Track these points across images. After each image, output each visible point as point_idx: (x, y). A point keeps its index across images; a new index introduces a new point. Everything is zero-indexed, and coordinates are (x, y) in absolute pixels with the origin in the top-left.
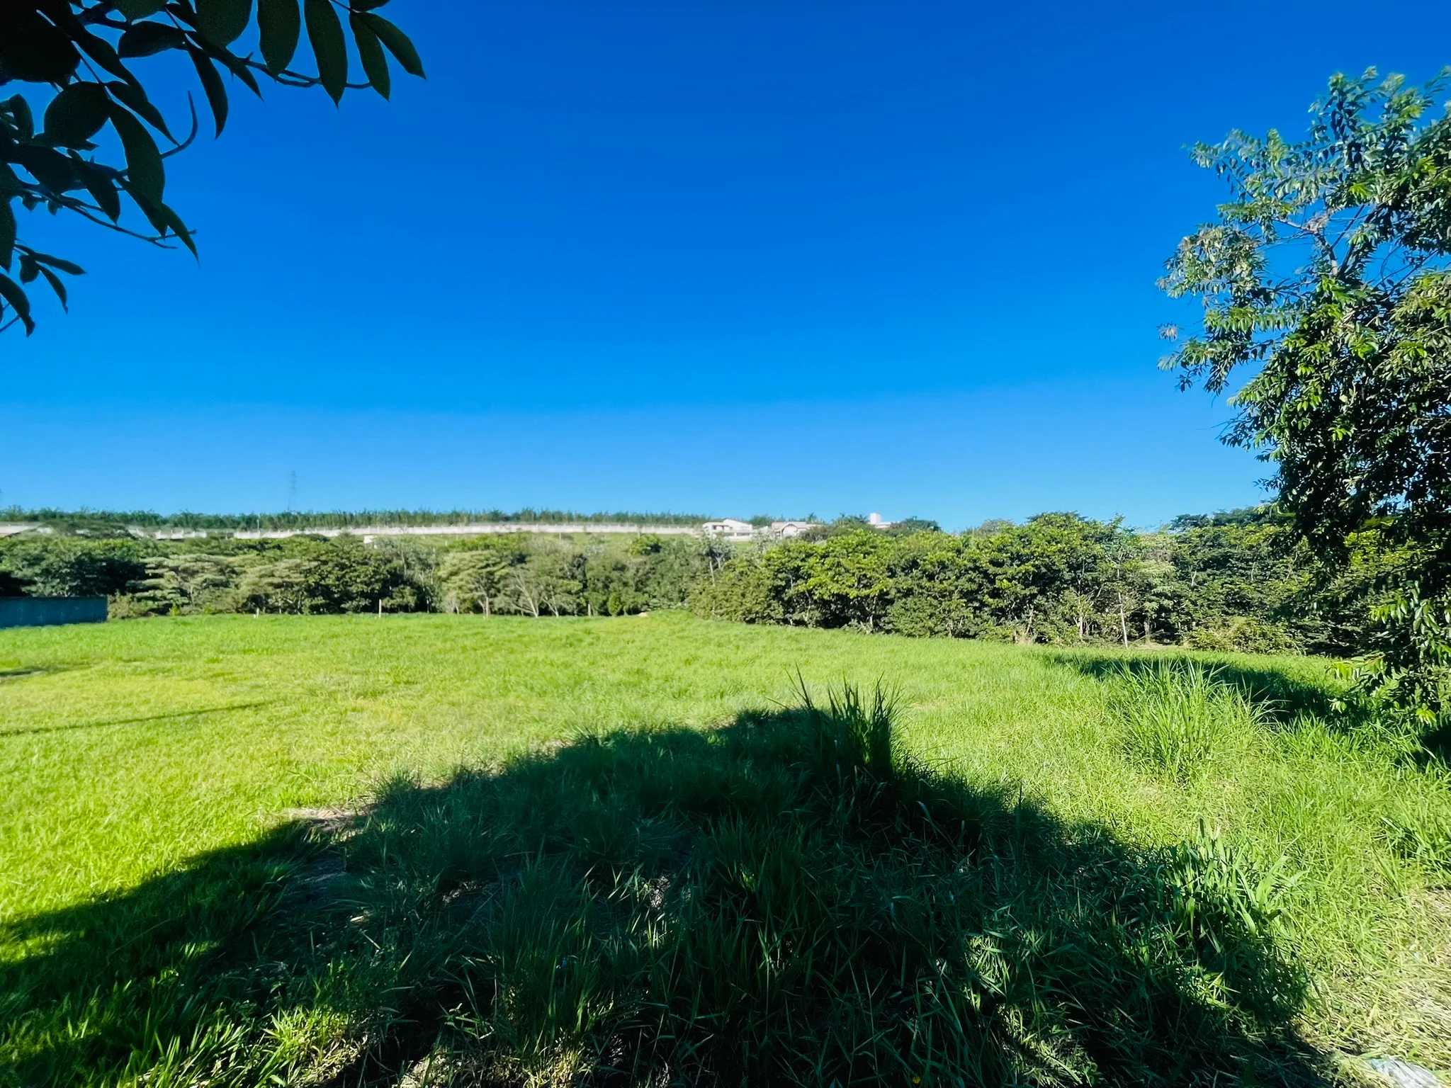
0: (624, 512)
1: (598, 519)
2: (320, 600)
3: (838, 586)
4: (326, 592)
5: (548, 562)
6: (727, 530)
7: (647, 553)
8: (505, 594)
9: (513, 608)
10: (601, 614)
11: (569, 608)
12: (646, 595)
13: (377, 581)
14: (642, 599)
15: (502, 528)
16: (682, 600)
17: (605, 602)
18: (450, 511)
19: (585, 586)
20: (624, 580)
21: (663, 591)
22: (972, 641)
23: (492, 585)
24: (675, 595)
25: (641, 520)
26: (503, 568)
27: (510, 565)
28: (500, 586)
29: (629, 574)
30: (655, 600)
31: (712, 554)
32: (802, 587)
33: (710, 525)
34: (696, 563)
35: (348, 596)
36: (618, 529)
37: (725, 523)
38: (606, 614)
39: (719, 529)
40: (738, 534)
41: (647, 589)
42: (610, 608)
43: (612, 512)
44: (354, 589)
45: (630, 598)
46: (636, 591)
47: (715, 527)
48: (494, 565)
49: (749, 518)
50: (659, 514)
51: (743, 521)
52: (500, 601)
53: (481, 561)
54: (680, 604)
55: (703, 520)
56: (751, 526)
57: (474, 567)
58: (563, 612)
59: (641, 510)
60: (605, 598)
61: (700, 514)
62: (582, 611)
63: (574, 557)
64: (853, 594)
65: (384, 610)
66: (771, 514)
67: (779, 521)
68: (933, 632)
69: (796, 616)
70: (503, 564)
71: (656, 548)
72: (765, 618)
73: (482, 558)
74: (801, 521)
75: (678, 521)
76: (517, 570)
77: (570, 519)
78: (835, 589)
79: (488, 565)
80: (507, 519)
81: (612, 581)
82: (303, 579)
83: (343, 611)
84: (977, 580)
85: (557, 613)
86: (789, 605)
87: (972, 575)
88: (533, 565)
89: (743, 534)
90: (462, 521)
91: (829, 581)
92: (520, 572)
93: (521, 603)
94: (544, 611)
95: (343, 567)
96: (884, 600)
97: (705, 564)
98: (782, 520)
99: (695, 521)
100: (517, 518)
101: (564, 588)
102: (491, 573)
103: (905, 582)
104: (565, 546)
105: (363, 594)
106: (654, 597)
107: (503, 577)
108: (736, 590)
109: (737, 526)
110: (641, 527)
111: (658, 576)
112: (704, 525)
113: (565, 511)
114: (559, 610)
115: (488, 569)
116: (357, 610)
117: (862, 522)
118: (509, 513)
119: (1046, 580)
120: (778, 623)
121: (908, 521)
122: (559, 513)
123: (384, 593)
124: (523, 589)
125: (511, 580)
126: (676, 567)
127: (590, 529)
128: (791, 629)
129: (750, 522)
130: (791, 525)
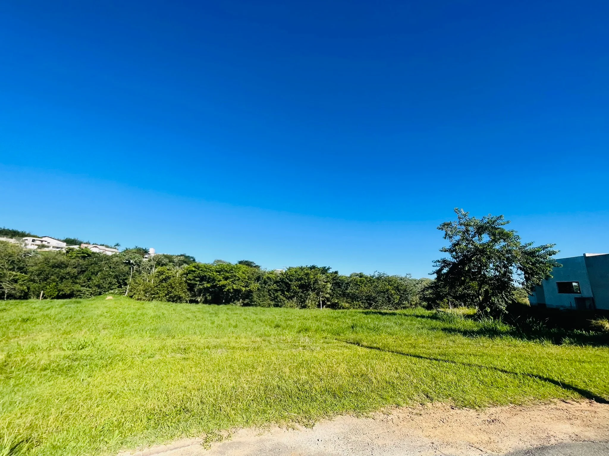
6: (44, 243)
33: (29, 239)
34: (123, 268)
37: (43, 239)
39: (39, 243)
40: (53, 247)
47: (33, 241)
49: (63, 239)
51: (58, 240)
55: (24, 235)
56: (65, 244)
61: (20, 230)
66: (80, 239)
67: (86, 243)
74: (101, 245)
89: (58, 248)
97: (127, 268)
98: (88, 243)
99: (14, 234)
108: (165, 285)
109: (54, 243)
112: (24, 238)
117: (146, 252)
119: (305, 287)
120: (187, 302)
129: (64, 241)
130: (96, 247)
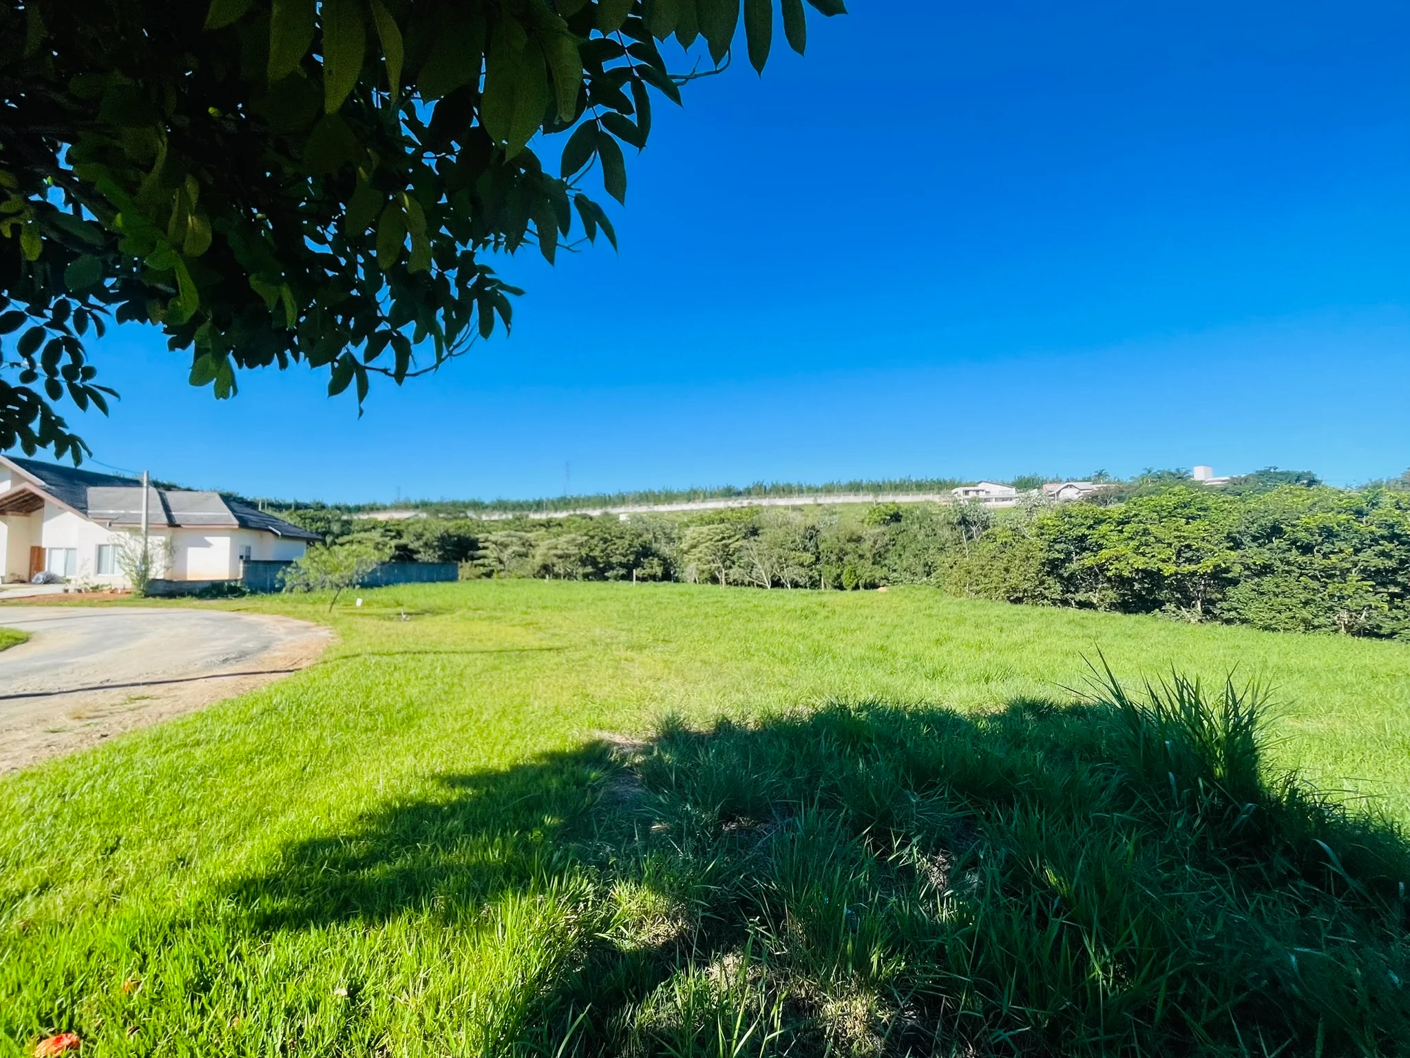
0: (858, 481)
1: (829, 490)
2: (589, 569)
3: (1143, 559)
4: (593, 562)
5: (781, 533)
6: (982, 495)
7: (886, 523)
8: (739, 566)
9: (747, 579)
10: (836, 587)
11: (801, 581)
12: (885, 569)
13: (631, 553)
14: (879, 573)
15: (734, 503)
16: (928, 574)
17: (839, 576)
18: (688, 489)
19: (818, 559)
20: (860, 552)
21: (905, 564)
22: (1386, 642)
23: (728, 557)
24: (920, 569)
25: (878, 488)
26: (737, 540)
27: (744, 538)
28: (734, 558)
29: (866, 546)
30: (895, 575)
31: (964, 521)
32: (1089, 560)
33: (960, 490)
34: (946, 533)
35: (610, 566)
36: (852, 498)
37: (980, 487)
38: (841, 587)
39: (972, 494)
40: (997, 499)
41: (886, 562)
42: (845, 579)
43: (845, 482)
44: (614, 560)
45: (867, 571)
46: (873, 564)
47: (967, 492)
48: (729, 538)
49: (1011, 480)
50: (898, 481)
51: (1003, 484)
52: (735, 573)
53: (717, 534)
54: (925, 579)
55: (953, 485)
56: (1014, 489)
57: (711, 539)
58: (796, 585)
59: (877, 478)
60: (839, 571)
61: (948, 479)
62: (815, 584)
63: (806, 529)
64: (1168, 570)
65: (638, 579)
66: (1041, 475)
67: (1052, 482)
68: (1309, 626)
69: (1081, 596)
70: (737, 537)
71: (896, 518)
72: (1036, 598)
73: (718, 531)
74: (1084, 480)
75: (920, 487)
76: (750, 543)
77: (800, 491)
78: (1140, 563)
79: (723, 538)
80: (739, 494)
81: (846, 554)
82: (577, 551)
83: (607, 579)
84: (1396, 553)
85: (789, 586)
86: (1070, 583)
87: (1388, 546)
88: (765, 537)
89: (1004, 499)
90: (699, 498)
91: (1130, 554)
92: (753, 544)
93: (754, 575)
94: (776, 584)
95: (606, 540)
96: (1221, 578)
97: (956, 534)
98: (1057, 481)
99: (941, 486)
100: (748, 493)
101: (797, 560)
102: (726, 546)
103: (1257, 555)
104: (797, 518)
105: (621, 565)
106: (895, 571)
107: (736, 550)
108: (997, 564)
109: (996, 490)
110: (877, 496)
111: (898, 547)
112: (954, 491)
113: (794, 483)
114: (791, 583)
115: (724, 542)
116: (617, 578)
118: (741, 489)
120: (1054, 604)
121: (1262, 474)
122: (789, 485)
123: (637, 564)
124: (756, 561)
125: (745, 552)
126: (920, 538)
127: (820, 501)
128: (1072, 611)
129: (1013, 485)
130: (1071, 486)
